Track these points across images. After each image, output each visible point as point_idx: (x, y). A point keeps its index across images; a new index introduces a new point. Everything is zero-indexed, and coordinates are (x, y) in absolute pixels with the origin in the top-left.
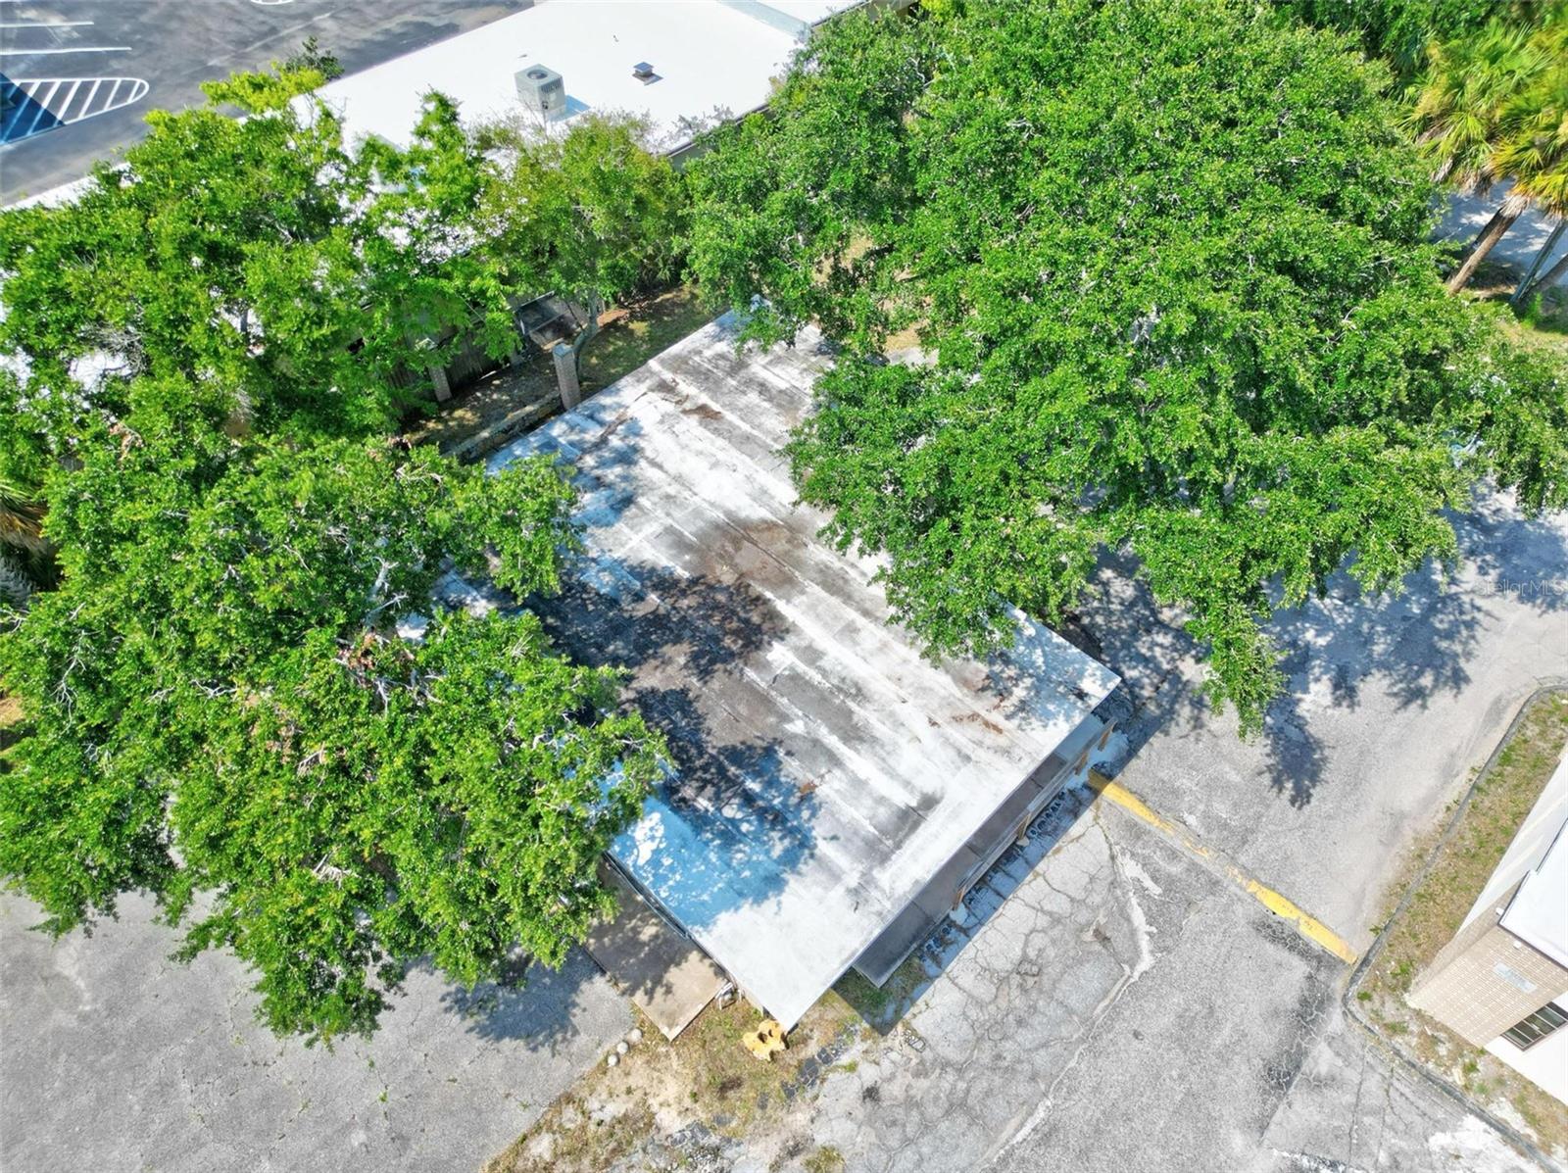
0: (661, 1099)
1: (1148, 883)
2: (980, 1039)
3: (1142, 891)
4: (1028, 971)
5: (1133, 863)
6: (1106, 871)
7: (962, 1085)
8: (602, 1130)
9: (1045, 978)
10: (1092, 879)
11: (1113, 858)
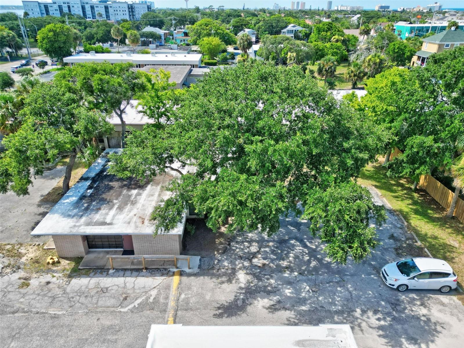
0: (28, 255)
1: (152, 298)
2: (76, 292)
3: (148, 298)
4: (104, 291)
5: (156, 292)
6: (149, 289)
7: (60, 295)
8: (16, 252)
9: (104, 294)
10: (144, 287)
11: (154, 288)
